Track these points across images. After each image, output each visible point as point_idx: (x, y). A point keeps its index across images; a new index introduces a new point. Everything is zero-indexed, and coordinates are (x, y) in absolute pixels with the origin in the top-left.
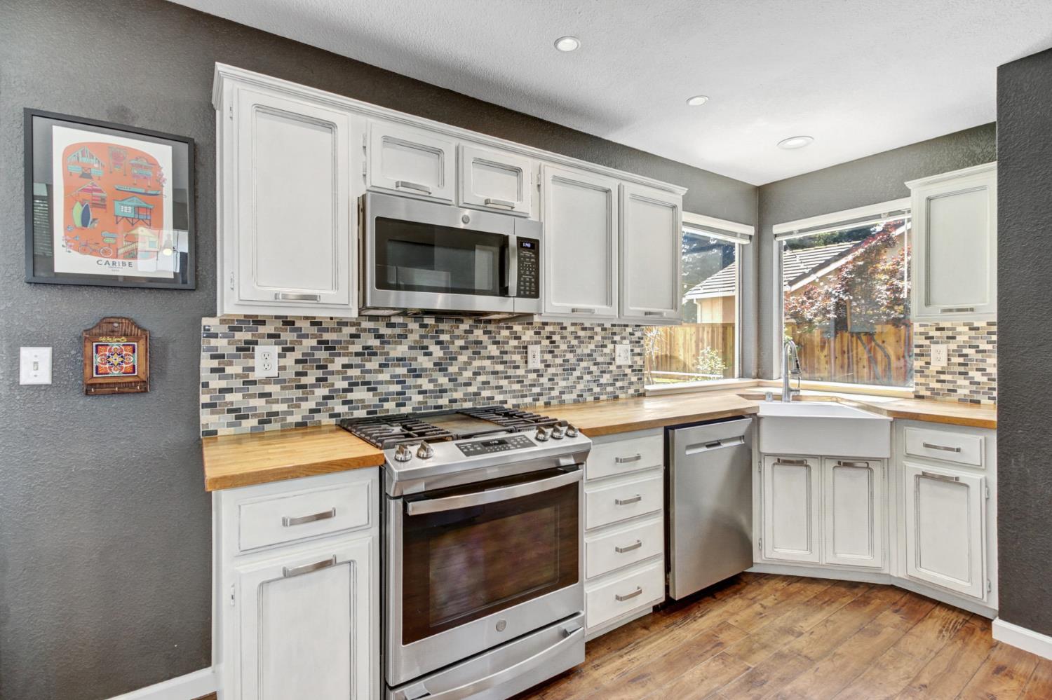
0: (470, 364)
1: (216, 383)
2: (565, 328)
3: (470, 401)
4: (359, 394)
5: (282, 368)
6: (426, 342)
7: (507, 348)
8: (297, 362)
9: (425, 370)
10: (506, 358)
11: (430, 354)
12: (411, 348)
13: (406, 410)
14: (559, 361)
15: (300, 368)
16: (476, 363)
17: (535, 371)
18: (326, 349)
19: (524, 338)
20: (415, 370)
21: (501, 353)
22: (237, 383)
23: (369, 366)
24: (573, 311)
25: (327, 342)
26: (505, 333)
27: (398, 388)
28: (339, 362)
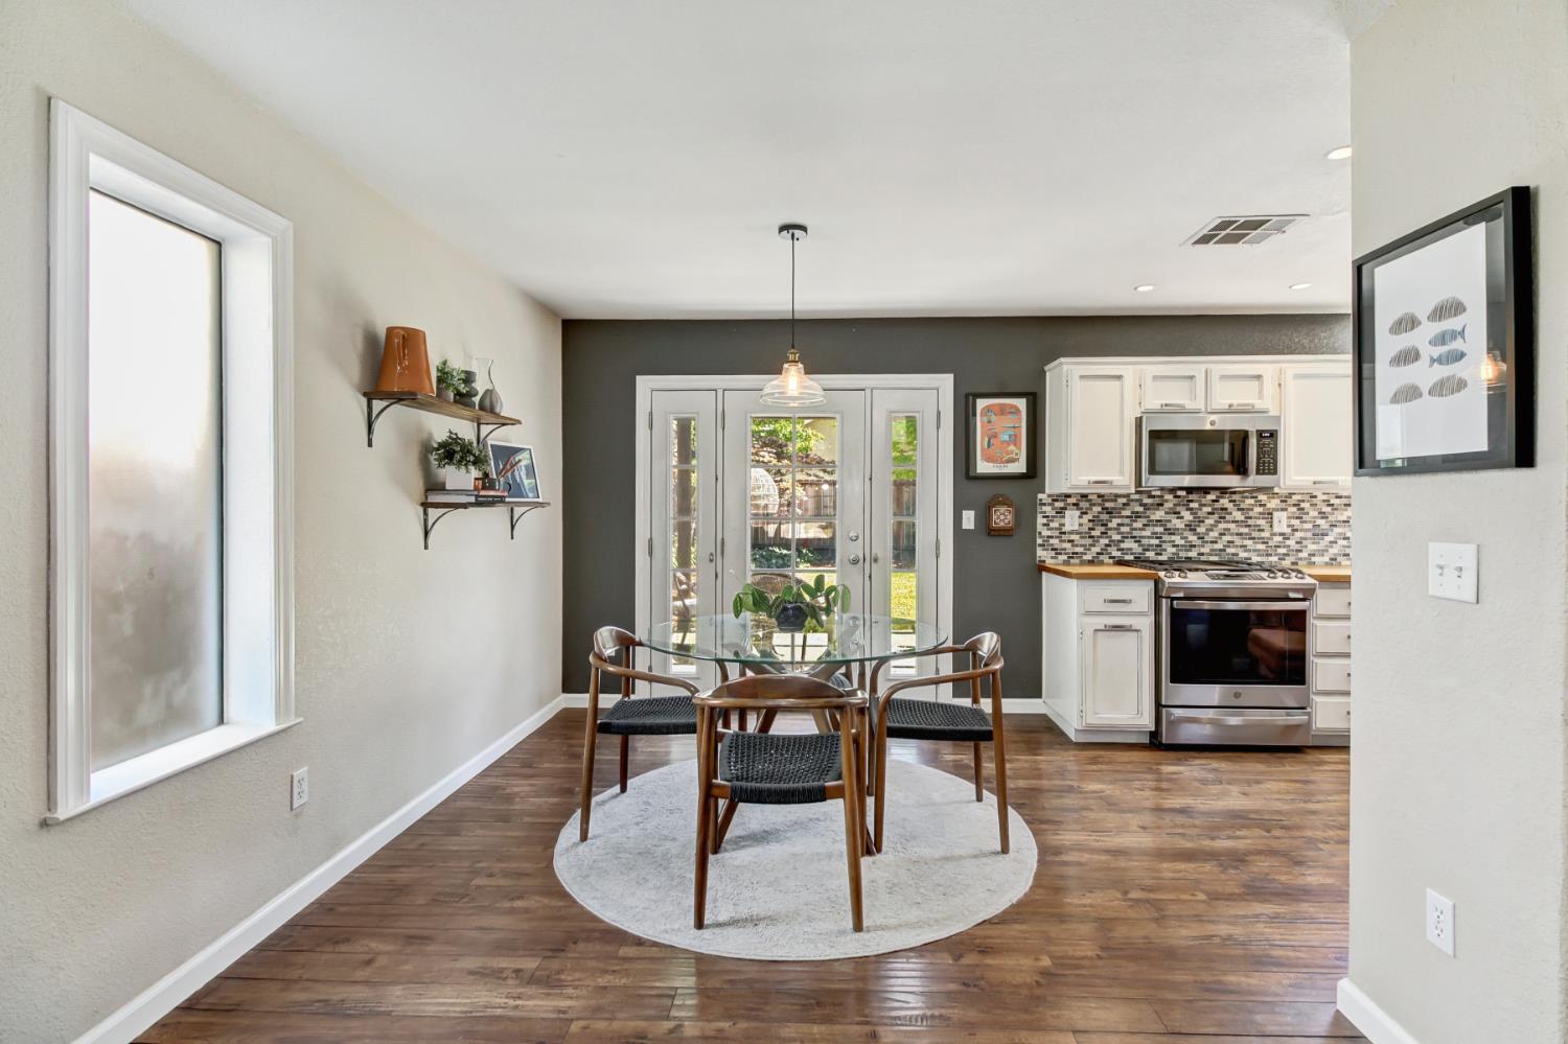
0: (1216, 526)
1: (1046, 533)
2: (1315, 497)
3: (1216, 555)
4: (1129, 544)
5: (1081, 525)
6: (1178, 509)
7: (1251, 514)
8: (1090, 521)
9: (1178, 529)
10: (1250, 522)
11: (1182, 518)
12: (1166, 513)
13: (1163, 558)
14: (1310, 526)
15: (1091, 525)
16: (1222, 526)
17: (1281, 534)
18: (1108, 513)
19: (1269, 506)
20: (1170, 529)
21: (1246, 518)
22: (1057, 533)
23: (1135, 525)
24: (1315, 483)
25: (1107, 508)
26: (1252, 501)
27: (1157, 542)
28: (1114, 523)
